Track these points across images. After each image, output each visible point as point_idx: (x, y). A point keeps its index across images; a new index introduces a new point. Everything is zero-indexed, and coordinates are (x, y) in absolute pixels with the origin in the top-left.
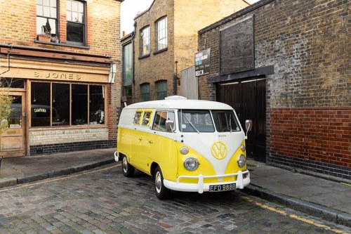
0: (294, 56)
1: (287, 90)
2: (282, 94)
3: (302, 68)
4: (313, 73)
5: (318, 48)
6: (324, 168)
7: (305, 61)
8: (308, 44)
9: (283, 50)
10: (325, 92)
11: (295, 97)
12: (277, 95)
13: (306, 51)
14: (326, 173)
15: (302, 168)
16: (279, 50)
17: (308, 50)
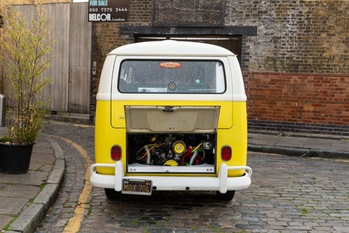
0: (288, 22)
1: (275, 54)
2: (268, 58)
3: (298, 34)
4: (313, 41)
5: (322, 18)
6: (321, 129)
7: (304, 28)
8: (308, 12)
9: (273, 13)
10: (327, 60)
11: (286, 62)
12: (260, 58)
13: (306, 19)
14: (324, 133)
15: (293, 131)
16: (266, 12)
17: (308, 19)
